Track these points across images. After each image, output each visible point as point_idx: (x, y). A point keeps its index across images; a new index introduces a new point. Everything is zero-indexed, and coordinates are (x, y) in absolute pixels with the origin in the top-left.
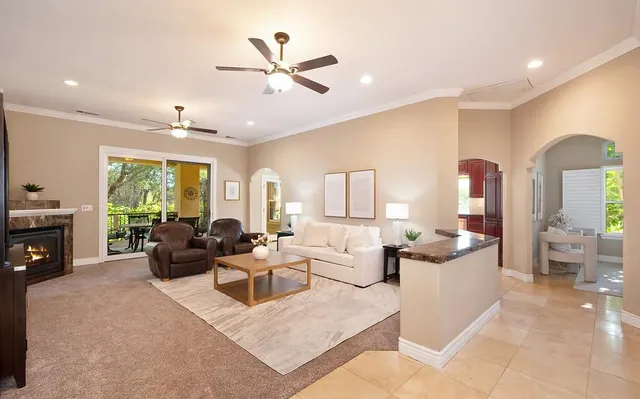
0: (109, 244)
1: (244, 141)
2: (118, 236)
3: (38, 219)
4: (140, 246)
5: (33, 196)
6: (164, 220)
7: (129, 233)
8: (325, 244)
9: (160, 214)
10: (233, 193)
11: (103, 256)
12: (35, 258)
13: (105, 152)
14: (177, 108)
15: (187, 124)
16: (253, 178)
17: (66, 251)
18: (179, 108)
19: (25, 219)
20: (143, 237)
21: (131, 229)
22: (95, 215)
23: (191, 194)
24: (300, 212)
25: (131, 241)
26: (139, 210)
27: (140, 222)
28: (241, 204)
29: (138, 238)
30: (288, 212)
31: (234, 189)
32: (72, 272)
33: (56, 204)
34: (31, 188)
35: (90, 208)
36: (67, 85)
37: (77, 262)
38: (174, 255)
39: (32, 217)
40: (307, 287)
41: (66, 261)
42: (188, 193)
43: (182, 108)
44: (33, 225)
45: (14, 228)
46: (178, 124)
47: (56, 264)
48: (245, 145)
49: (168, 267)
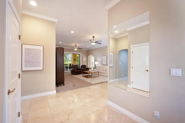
1: (87, 49)
6: (72, 65)
9: (70, 64)
10: (84, 60)
16: (88, 57)
18: (76, 45)
23: (75, 60)
24: (98, 64)
28: (86, 62)
30: (95, 64)
31: (85, 59)
40: (98, 77)
46: (76, 48)
48: (87, 50)
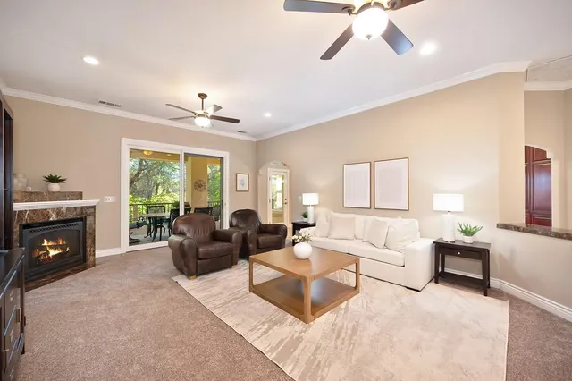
0: (131, 233)
2: (139, 225)
3: (58, 212)
4: (158, 234)
5: (55, 187)
7: (148, 222)
8: (351, 236)
9: (177, 204)
10: (243, 185)
11: (125, 247)
12: (53, 253)
13: (126, 144)
14: (200, 95)
15: (211, 112)
16: (261, 171)
17: (88, 243)
18: (203, 96)
19: (44, 212)
20: (161, 227)
21: (149, 218)
22: (117, 206)
23: (200, 186)
24: (316, 202)
25: (149, 230)
26: (154, 200)
27: (158, 211)
29: (156, 227)
30: (304, 203)
31: (244, 181)
32: (94, 265)
33: (80, 196)
34: (53, 180)
35: (111, 199)
36: (86, 63)
37: (99, 253)
38: (201, 250)
39: (53, 210)
40: (356, 290)
41: (88, 253)
42: (198, 185)
43: (205, 96)
44: (53, 218)
45: (31, 222)
46: (201, 112)
47: (78, 258)
48: (254, 140)
49: (194, 262)
